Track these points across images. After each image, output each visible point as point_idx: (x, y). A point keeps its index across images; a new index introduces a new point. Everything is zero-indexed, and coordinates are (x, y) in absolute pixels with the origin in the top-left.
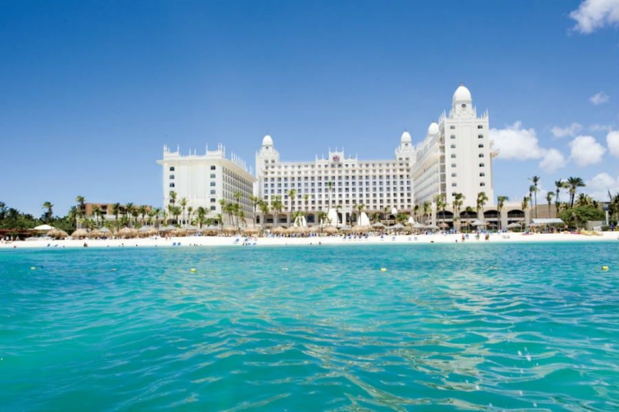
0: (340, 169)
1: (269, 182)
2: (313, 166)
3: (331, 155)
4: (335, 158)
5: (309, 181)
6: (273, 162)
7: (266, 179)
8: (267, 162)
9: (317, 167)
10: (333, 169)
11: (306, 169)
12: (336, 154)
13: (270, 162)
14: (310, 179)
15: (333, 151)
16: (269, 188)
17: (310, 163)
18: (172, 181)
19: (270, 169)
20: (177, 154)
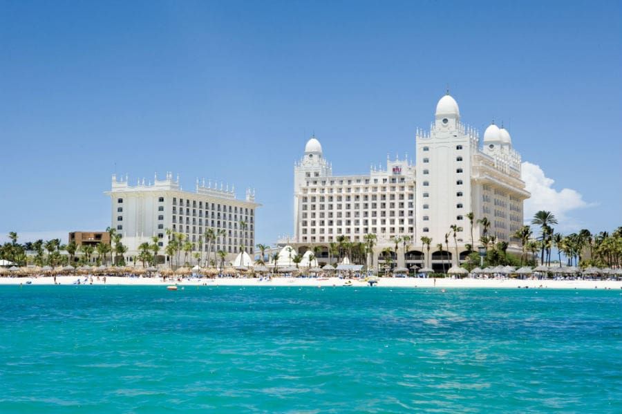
0: (402, 184)
1: (309, 203)
2: (367, 181)
3: (390, 166)
4: (396, 170)
5: (361, 202)
6: (317, 175)
7: (305, 199)
8: (308, 175)
9: (372, 182)
10: (393, 185)
11: (358, 184)
12: (397, 163)
13: (312, 175)
14: (361, 198)
15: (393, 160)
16: (309, 211)
17: (362, 177)
18: (120, 214)
19: (312, 185)
20: (126, 184)
